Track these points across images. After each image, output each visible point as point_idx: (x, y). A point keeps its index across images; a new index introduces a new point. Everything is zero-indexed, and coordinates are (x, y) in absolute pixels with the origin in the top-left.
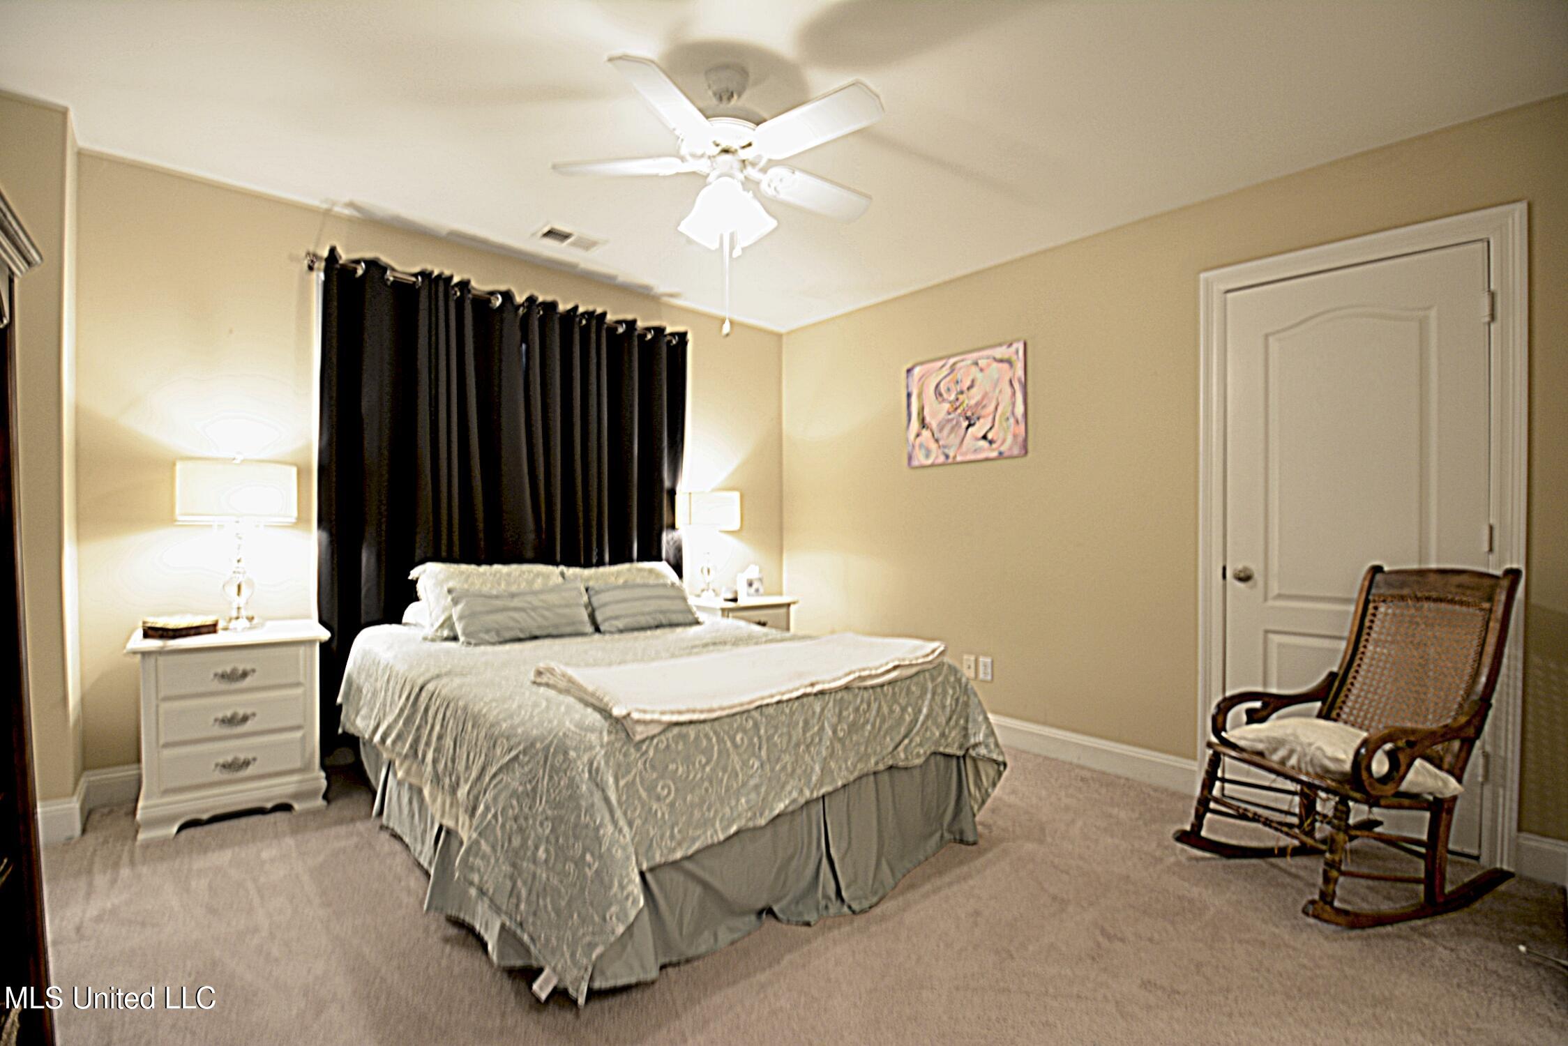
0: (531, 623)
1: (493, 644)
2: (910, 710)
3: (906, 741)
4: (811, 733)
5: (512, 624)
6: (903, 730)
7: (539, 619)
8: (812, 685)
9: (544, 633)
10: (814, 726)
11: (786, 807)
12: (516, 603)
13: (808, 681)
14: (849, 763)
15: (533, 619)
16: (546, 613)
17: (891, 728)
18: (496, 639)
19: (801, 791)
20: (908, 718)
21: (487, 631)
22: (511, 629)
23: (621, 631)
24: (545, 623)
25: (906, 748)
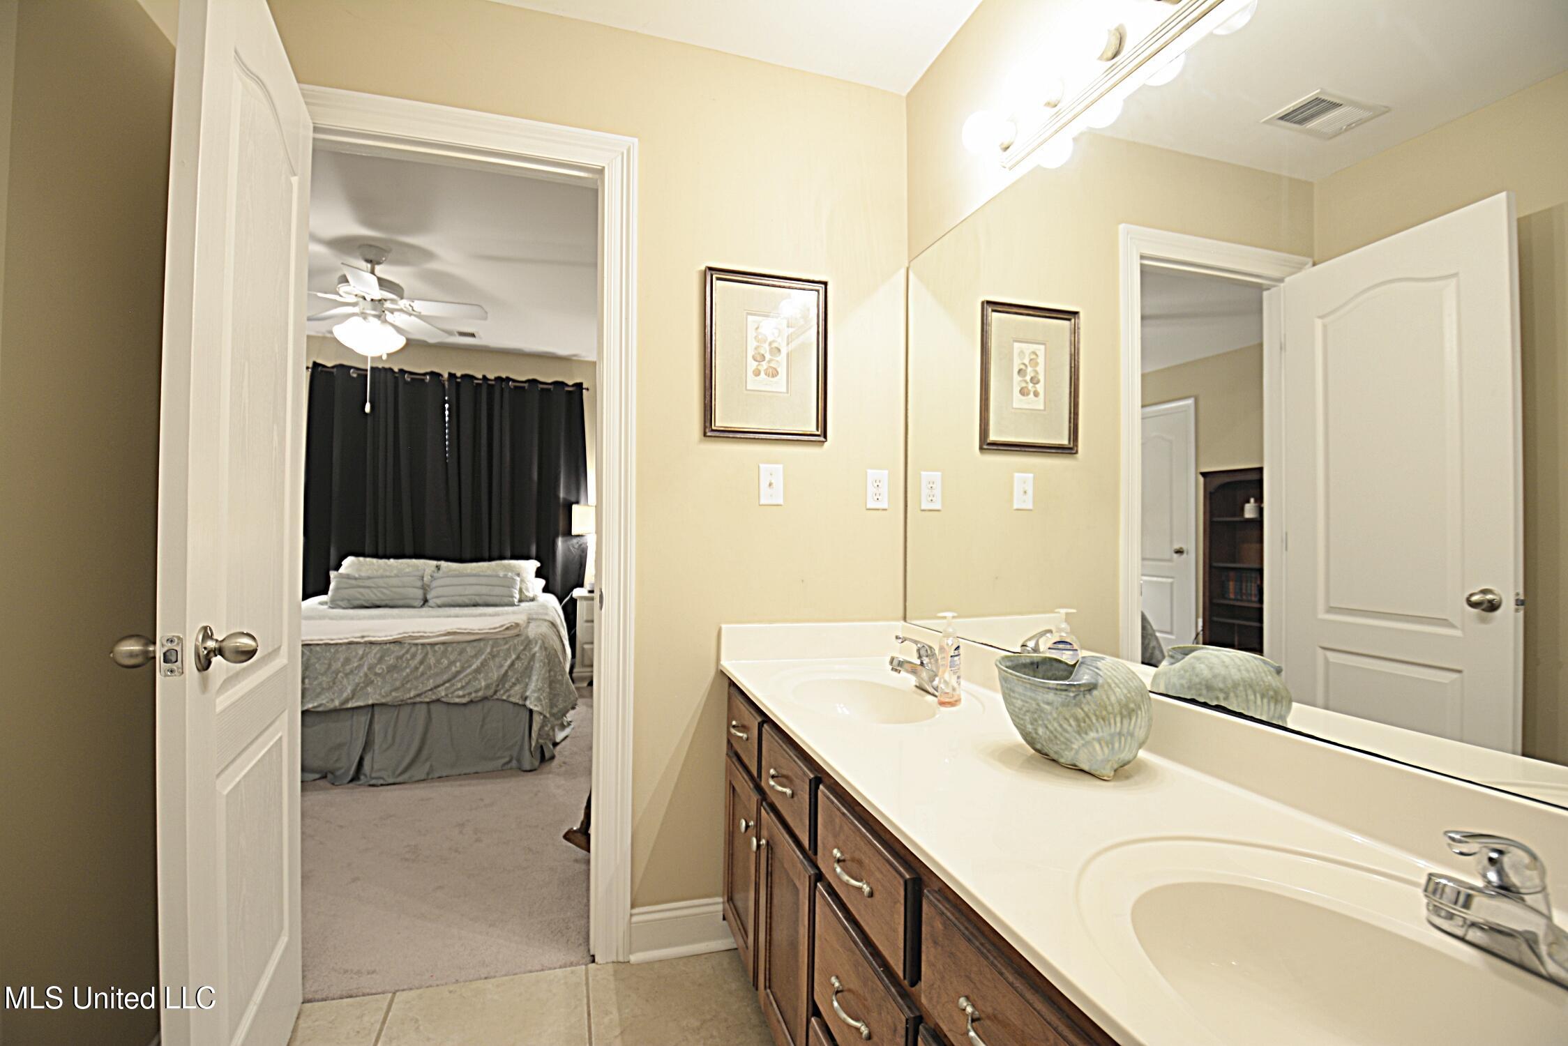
0: (372, 596)
1: (344, 608)
2: (458, 664)
3: (447, 685)
4: (351, 666)
5: (359, 596)
6: (445, 677)
7: (379, 594)
8: (363, 637)
9: (383, 603)
10: (354, 662)
11: (314, 707)
12: (368, 583)
13: (359, 635)
14: (383, 691)
15: (376, 595)
16: (385, 591)
17: (437, 675)
18: (348, 605)
19: (332, 700)
20: (454, 669)
21: (342, 600)
22: (359, 599)
23: (439, 606)
24: (383, 597)
25: (447, 689)
